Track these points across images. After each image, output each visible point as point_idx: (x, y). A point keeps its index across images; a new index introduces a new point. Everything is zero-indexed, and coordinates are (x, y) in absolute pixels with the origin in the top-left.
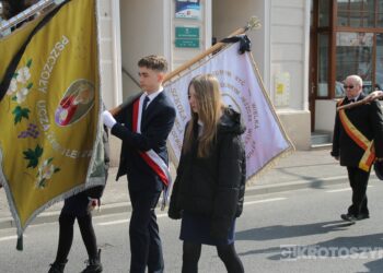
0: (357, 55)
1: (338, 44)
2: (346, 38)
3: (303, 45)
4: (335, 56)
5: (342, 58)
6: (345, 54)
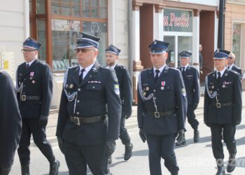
0: (68, 38)
1: (53, 29)
2: (59, 24)
3: (24, 28)
4: (51, 38)
5: (56, 40)
6: (58, 37)
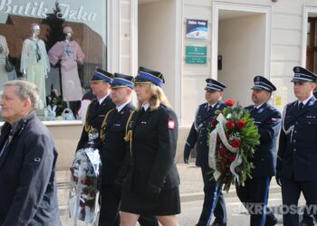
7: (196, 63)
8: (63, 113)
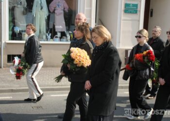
7: (131, 13)
8: (54, 38)
